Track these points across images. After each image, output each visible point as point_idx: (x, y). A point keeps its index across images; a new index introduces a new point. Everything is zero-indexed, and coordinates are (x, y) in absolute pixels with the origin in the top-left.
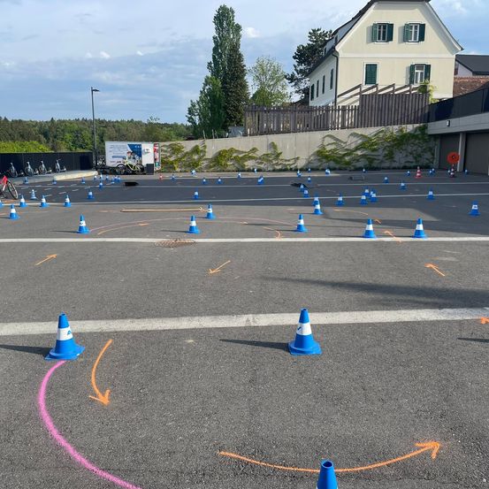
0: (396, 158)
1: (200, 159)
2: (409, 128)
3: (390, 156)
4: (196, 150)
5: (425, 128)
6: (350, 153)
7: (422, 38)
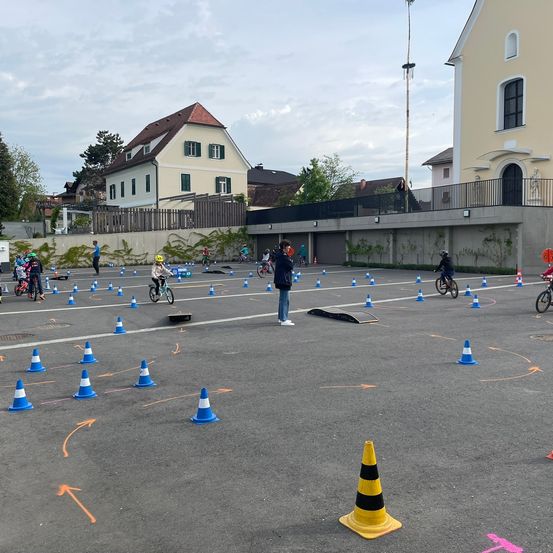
0: (227, 254)
1: (49, 256)
2: (235, 229)
3: (222, 251)
4: (45, 247)
5: (245, 229)
6: (191, 249)
7: (222, 157)
